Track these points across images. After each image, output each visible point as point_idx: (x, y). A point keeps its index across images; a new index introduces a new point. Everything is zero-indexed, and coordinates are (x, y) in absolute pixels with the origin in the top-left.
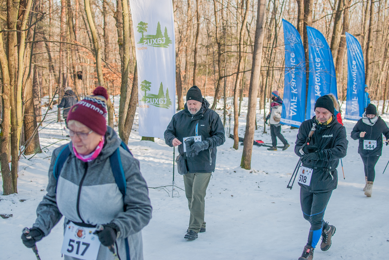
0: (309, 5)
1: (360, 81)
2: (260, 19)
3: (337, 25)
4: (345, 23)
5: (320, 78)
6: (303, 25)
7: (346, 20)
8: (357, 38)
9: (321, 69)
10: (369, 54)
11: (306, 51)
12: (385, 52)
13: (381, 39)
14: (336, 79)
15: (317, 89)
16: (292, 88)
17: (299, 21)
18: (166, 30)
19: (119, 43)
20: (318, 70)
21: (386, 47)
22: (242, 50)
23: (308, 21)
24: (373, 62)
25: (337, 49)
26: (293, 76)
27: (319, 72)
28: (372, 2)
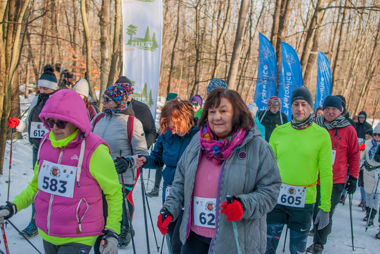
0: (283, 21)
2: (240, 32)
3: (308, 42)
4: (315, 41)
5: (290, 91)
6: (276, 39)
7: (316, 38)
8: (325, 55)
9: (291, 82)
10: (336, 72)
11: (278, 64)
12: (350, 71)
13: (347, 58)
15: (286, 101)
16: (263, 98)
17: (273, 34)
18: (154, 35)
19: (101, 41)
20: (289, 83)
21: (351, 66)
22: (218, 58)
23: (282, 36)
24: (338, 80)
25: (306, 65)
26: (264, 87)
27: (289, 86)
28: (343, 23)
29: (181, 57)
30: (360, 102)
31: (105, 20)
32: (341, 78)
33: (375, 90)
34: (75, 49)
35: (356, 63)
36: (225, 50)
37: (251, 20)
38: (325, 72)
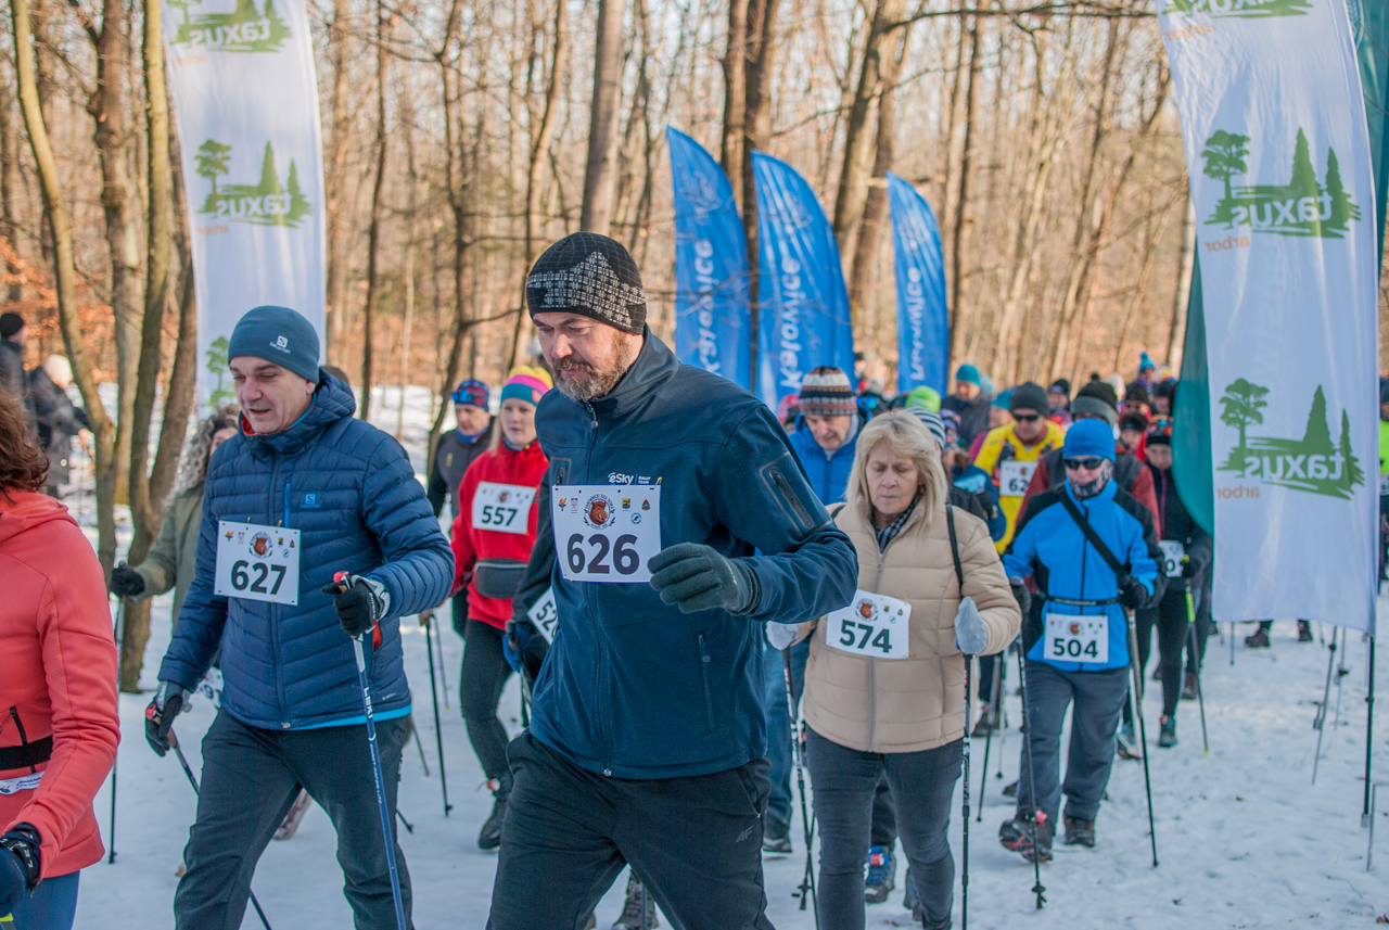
0: (760, 79)
1: (932, 336)
3: (855, 144)
4: (884, 139)
5: (799, 326)
6: (740, 146)
7: (885, 127)
8: (922, 190)
9: (803, 296)
10: (964, 244)
11: (751, 235)
12: (1018, 237)
13: (1003, 192)
14: (849, 330)
15: (789, 363)
16: (703, 360)
17: (727, 129)
19: (107, 203)
21: (1022, 219)
22: (536, 231)
23: (759, 132)
24: (977, 270)
25: (856, 228)
26: (705, 319)
27: (796, 307)
28: (974, 70)
29: (403, 237)
30: (1062, 345)
31: (114, 124)
32: (988, 264)
33: (1109, 297)
34: (12, 242)
35: (1037, 206)
36: (561, 197)
37: (644, 87)
38: (919, 249)
